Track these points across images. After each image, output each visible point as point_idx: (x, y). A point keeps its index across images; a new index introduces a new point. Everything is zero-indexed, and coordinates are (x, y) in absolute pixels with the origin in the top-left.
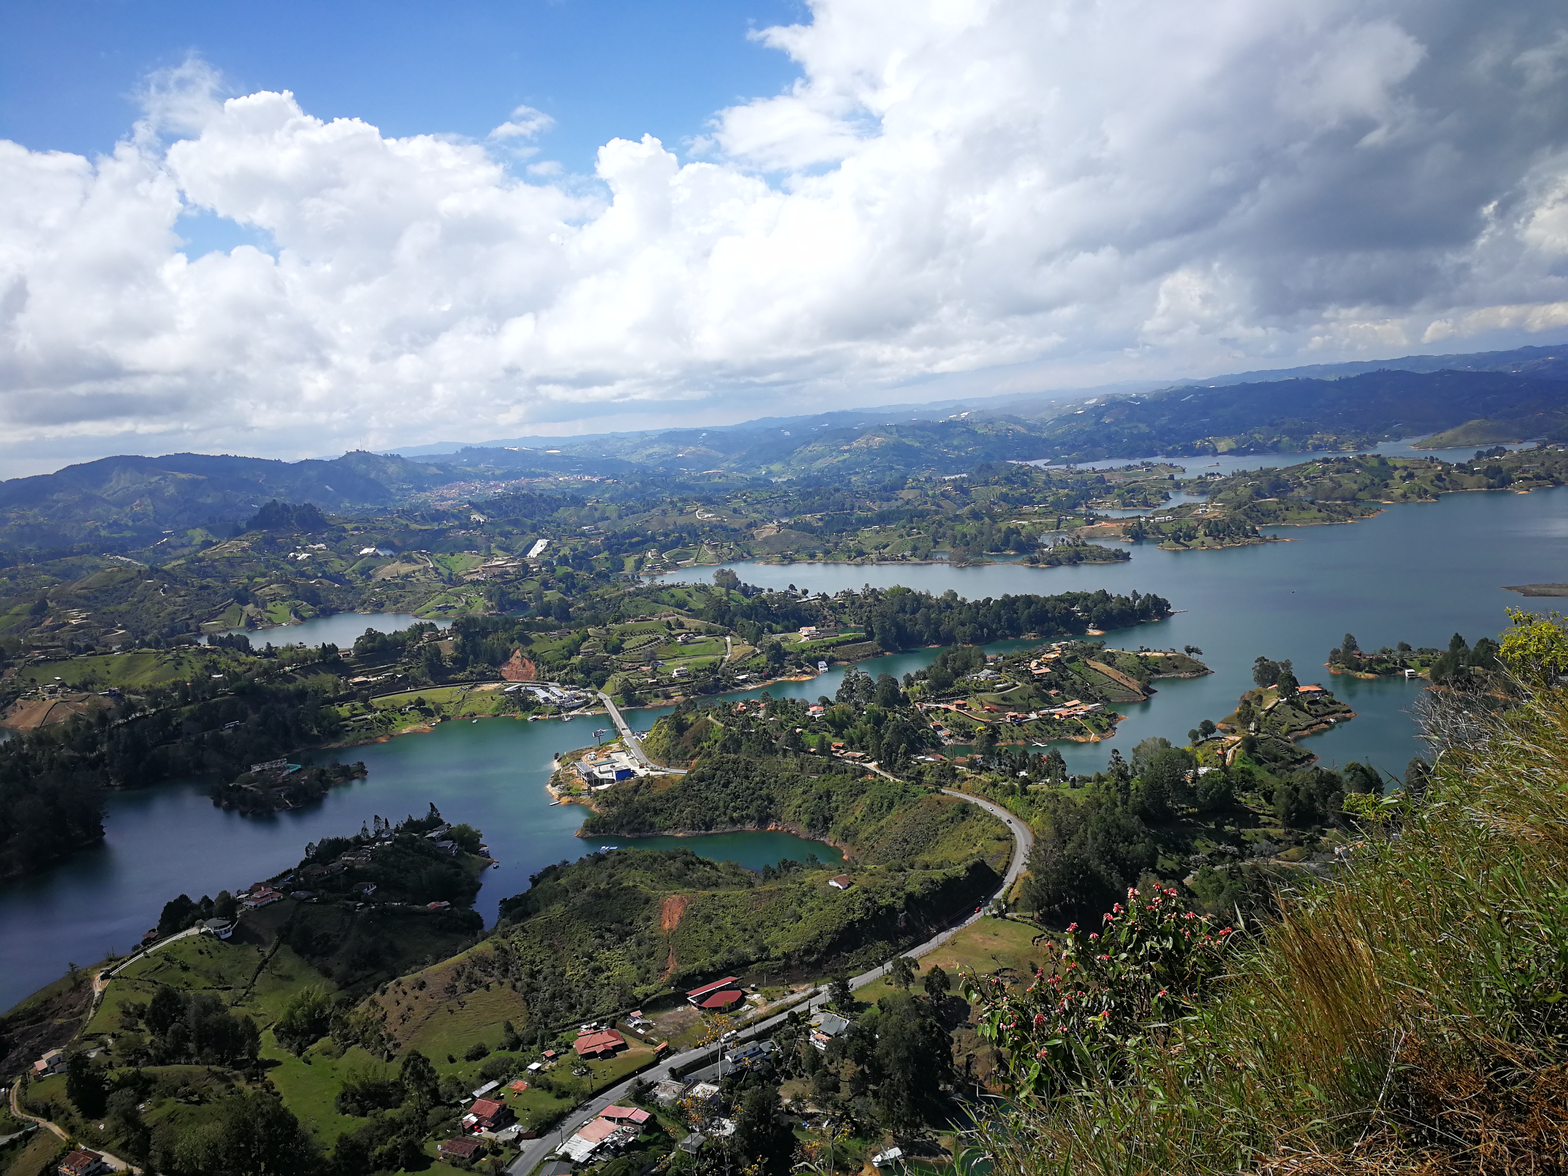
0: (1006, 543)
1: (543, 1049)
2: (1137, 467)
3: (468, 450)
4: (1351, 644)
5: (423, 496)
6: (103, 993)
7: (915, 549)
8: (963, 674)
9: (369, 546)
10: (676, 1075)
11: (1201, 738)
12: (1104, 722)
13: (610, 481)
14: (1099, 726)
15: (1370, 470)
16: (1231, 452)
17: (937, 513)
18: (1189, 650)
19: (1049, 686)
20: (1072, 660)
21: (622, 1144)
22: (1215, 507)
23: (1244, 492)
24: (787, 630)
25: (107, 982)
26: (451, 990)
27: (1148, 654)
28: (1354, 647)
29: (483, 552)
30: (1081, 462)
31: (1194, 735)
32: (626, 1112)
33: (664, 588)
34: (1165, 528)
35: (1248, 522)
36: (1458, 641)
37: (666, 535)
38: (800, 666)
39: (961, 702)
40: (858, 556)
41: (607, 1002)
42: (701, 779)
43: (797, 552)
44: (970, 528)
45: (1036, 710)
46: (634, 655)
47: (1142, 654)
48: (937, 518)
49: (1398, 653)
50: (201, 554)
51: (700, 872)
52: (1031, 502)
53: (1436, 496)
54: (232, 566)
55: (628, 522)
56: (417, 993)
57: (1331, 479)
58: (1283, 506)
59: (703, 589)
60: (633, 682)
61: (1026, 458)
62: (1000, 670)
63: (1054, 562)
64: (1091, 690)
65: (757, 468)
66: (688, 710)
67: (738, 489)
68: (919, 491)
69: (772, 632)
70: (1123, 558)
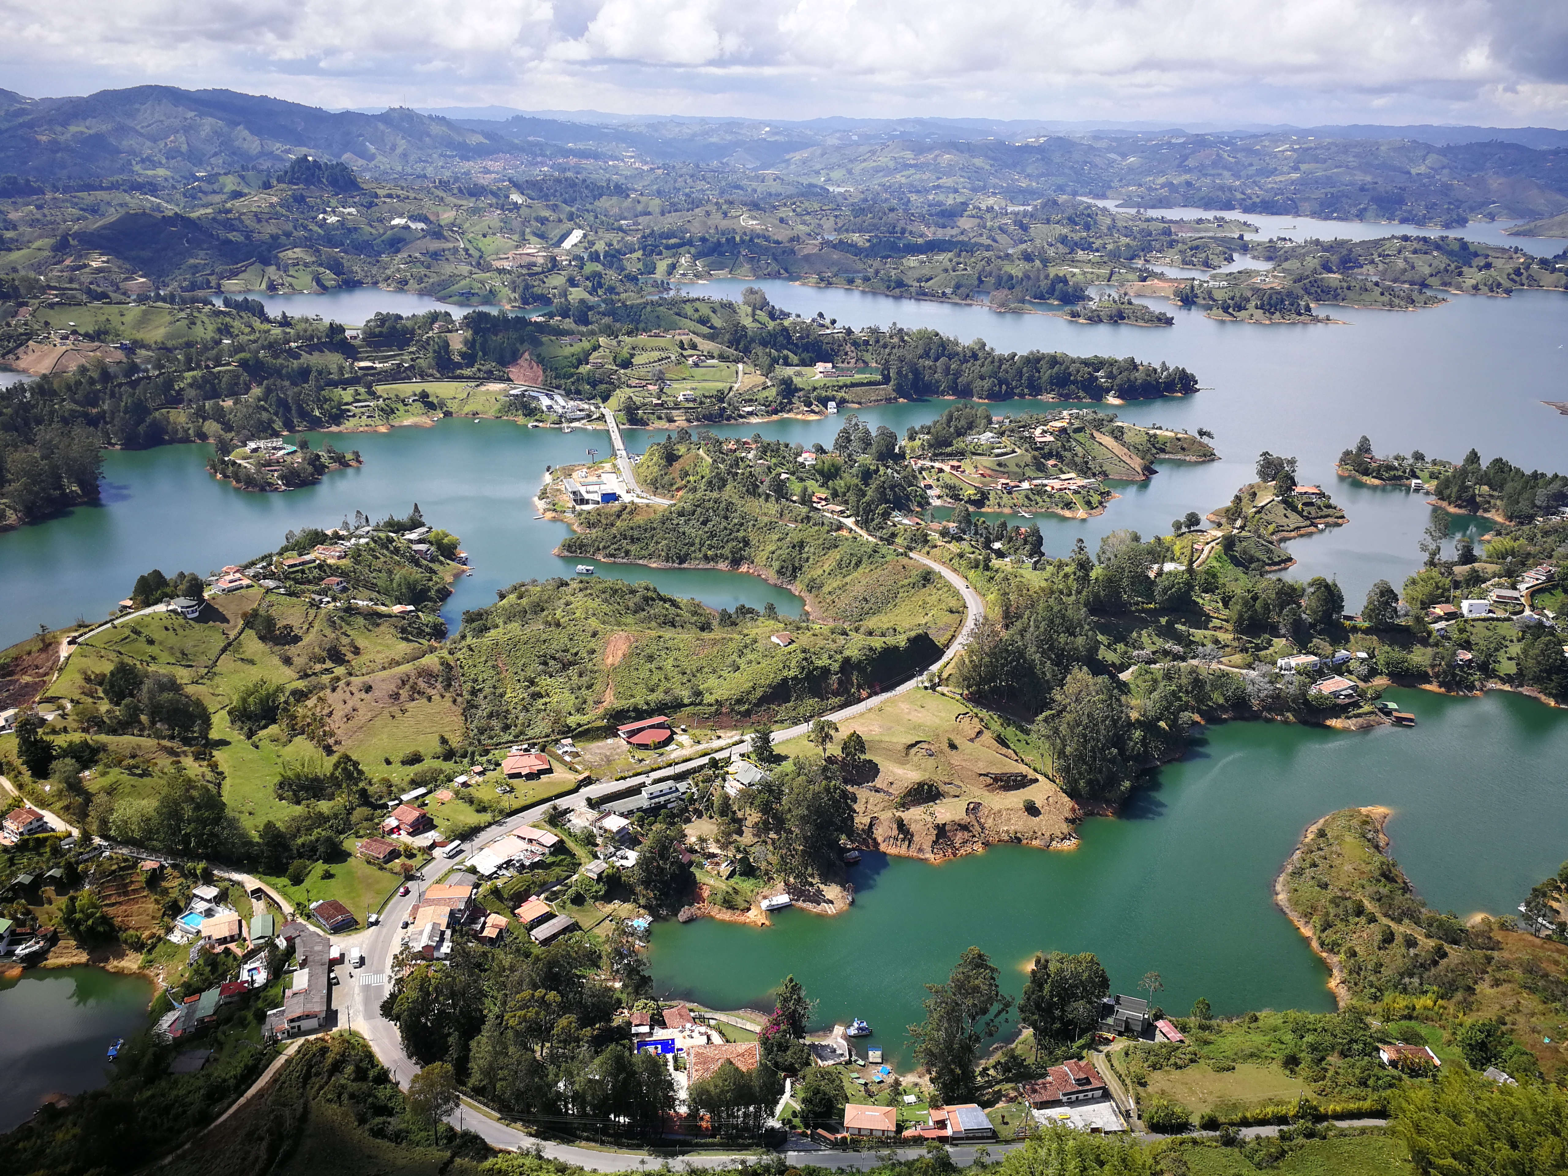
0: (1052, 291)
1: (473, 764)
2: (1209, 222)
4: (1364, 447)
5: (467, 165)
6: (68, 658)
7: (957, 286)
8: (964, 434)
9: (401, 216)
10: (592, 804)
11: (1184, 529)
12: (1095, 499)
13: (660, 171)
14: (1089, 503)
15: (1449, 254)
16: (1314, 215)
17: (988, 248)
18: (1202, 433)
19: (1049, 456)
20: (1079, 430)
21: (527, 863)
22: (1275, 277)
23: (1311, 262)
24: (803, 363)
25: (74, 647)
26: (396, 696)
27: (1158, 432)
28: (1368, 451)
29: (516, 237)
30: (1153, 208)
32: (536, 834)
33: (690, 300)
34: (1219, 295)
35: (1305, 297)
36: (1474, 457)
37: (704, 240)
38: (808, 404)
39: (956, 463)
41: (541, 727)
42: (681, 514)
43: (835, 275)
44: (1018, 269)
45: (1030, 479)
46: (642, 372)
47: (1152, 432)
48: (987, 254)
49: (1411, 461)
50: (228, 205)
51: (658, 608)
52: (1088, 247)
53: (1508, 292)
54: (259, 221)
55: (670, 220)
56: (363, 695)
57: (1405, 260)
58: (1345, 285)
59: (730, 305)
60: (638, 400)
61: (1097, 196)
62: (1002, 434)
63: (1095, 319)
64: (1091, 464)
65: (818, 173)
66: (681, 440)
67: (790, 197)
68: (978, 220)
69: (787, 363)
70: (1165, 323)
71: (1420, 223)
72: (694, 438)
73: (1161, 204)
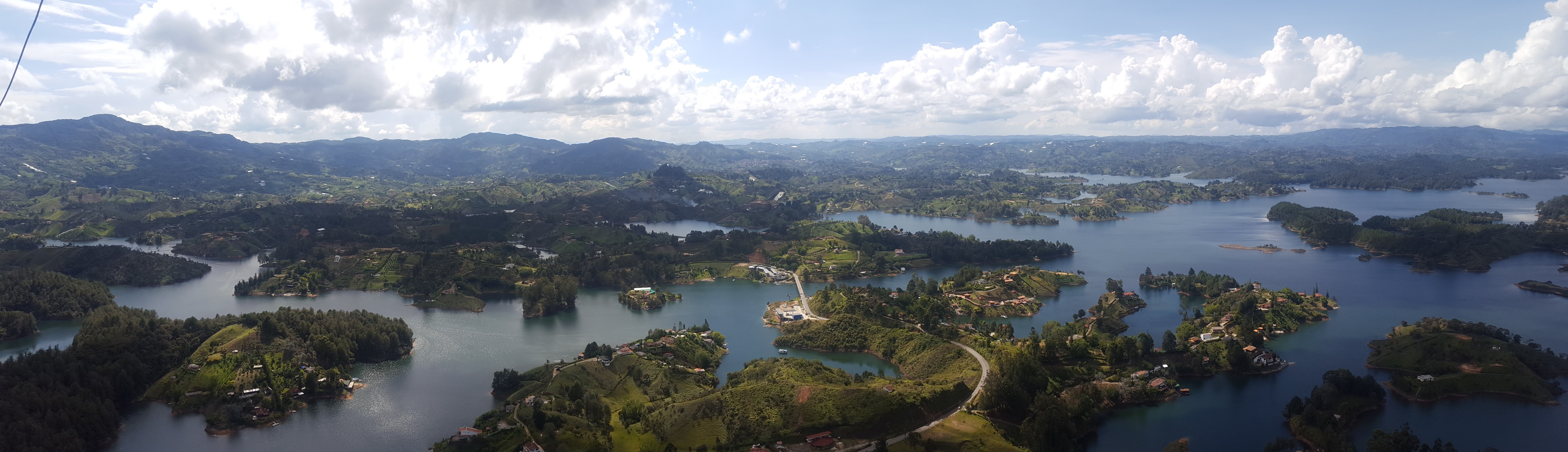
0: (1003, 212)
2: (1067, 178)
3: (753, 143)
4: (1149, 271)
5: (730, 165)
7: (959, 211)
8: (970, 280)
9: (702, 188)
11: (1079, 318)
12: (1035, 307)
13: (817, 164)
14: (1032, 310)
15: (1166, 187)
16: (1109, 174)
17: (971, 193)
18: (1079, 272)
19: (1011, 288)
20: (1024, 275)
22: (1099, 201)
23: (1112, 194)
24: (889, 249)
27: (1060, 273)
28: (1149, 273)
29: (752, 196)
30: (1043, 172)
31: (1075, 317)
33: (832, 222)
34: (1076, 210)
35: (1113, 209)
36: (1192, 271)
37: (839, 194)
38: (892, 269)
39: (967, 295)
40: (931, 214)
42: (832, 325)
43: (901, 208)
44: (986, 203)
45: (1004, 300)
46: (812, 256)
47: (1057, 274)
48: (972, 196)
49: (1168, 276)
51: (824, 374)
52: (1017, 191)
53: (1191, 202)
55: (822, 186)
57: (1149, 191)
58: (1128, 203)
59: (852, 224)
60: (810, 270)
61: (1018, 168)
62: (989, 279)
63: (1023, 223)
64: (1031, 291)
65: (889, 162)
66: (832, 289)
67: (877, 173)
68: (965, 181)
69: (881, 250)
70: (1055, 223)
71: (1152, 175)
72: (838, 288)
73: (1046, 170)
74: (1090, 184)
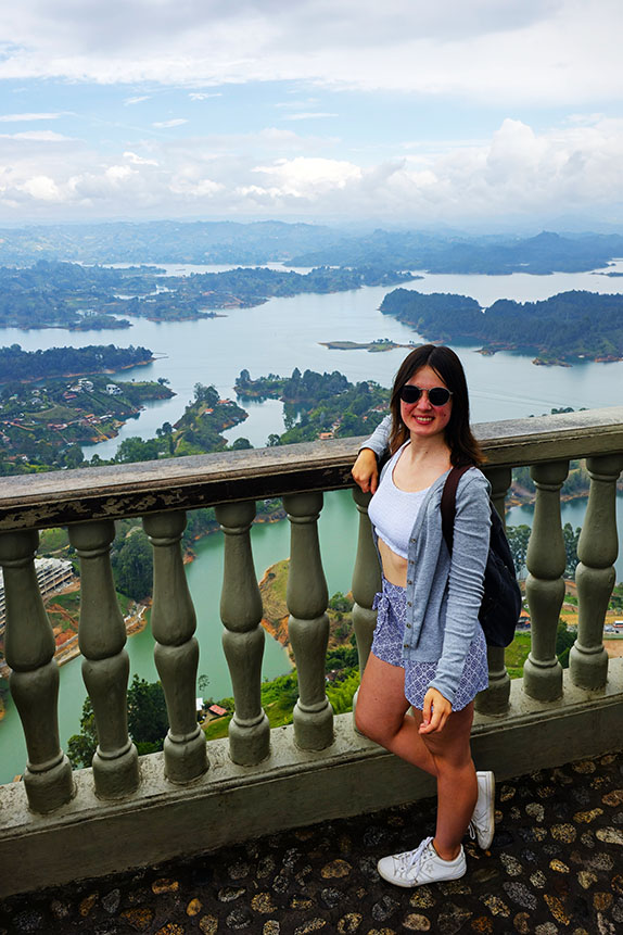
2: (138, 269)
4: (245, 373)
11: (163, 434)
15: (262, 277)
16: (191, 262)
17: (8, 291)
18: (161, 381)
19: (76, 406)
28: (247, 377)
30: (105, 263)
31: (159, 431)
36: (297, 372)
45: (67, 422)
53: (293, 293)
57: (243, 281)
58: (217, 297)
61: (70, 258)
70: (125, 325)
71: (245, 262)
73: (109, 261)
74: (168, 275)
